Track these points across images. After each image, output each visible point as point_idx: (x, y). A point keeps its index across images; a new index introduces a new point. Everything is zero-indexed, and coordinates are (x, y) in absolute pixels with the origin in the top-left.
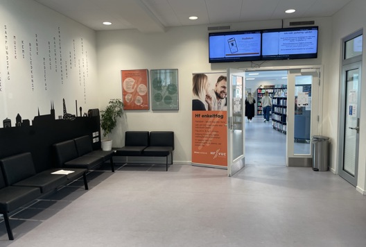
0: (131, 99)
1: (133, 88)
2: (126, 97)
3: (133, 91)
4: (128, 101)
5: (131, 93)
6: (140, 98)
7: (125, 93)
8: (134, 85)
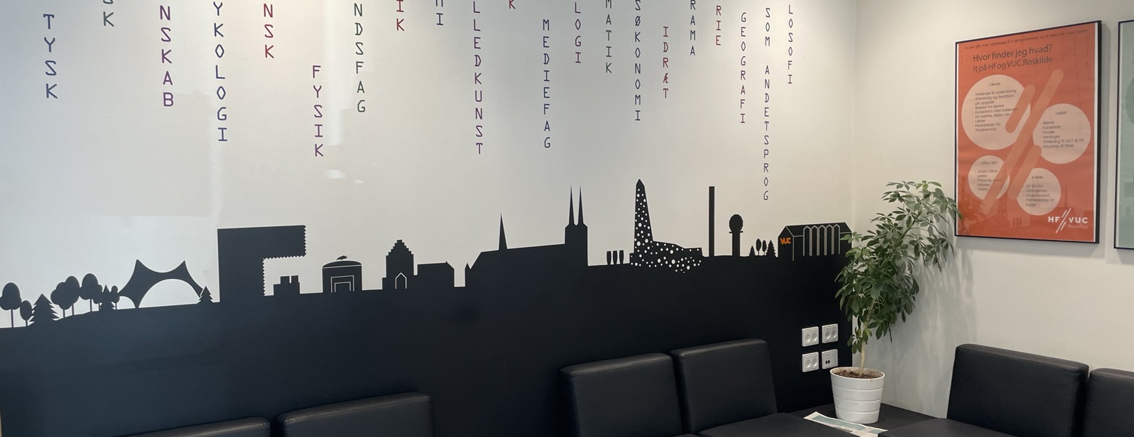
0: (999, 181)
1: (1010, 127)
2: (973, 174)
3: (1009, 139)
4: (981, 195)
5: (1001, 154)
6: (1049, 178)
7: (966, 153)
8: (1018, 111)
